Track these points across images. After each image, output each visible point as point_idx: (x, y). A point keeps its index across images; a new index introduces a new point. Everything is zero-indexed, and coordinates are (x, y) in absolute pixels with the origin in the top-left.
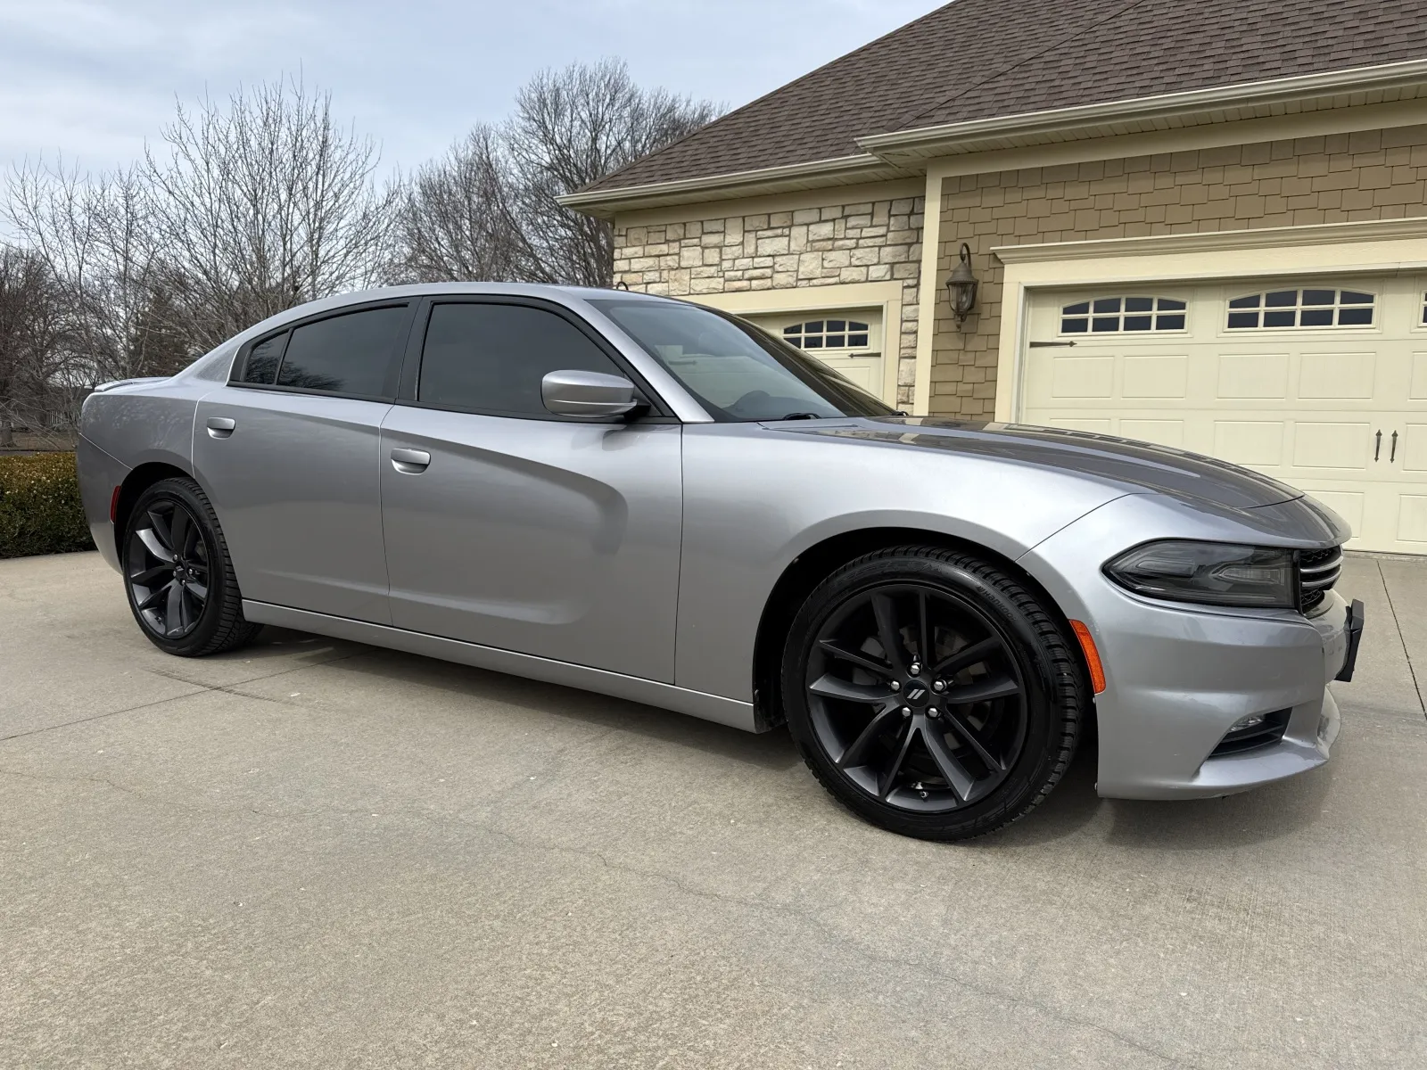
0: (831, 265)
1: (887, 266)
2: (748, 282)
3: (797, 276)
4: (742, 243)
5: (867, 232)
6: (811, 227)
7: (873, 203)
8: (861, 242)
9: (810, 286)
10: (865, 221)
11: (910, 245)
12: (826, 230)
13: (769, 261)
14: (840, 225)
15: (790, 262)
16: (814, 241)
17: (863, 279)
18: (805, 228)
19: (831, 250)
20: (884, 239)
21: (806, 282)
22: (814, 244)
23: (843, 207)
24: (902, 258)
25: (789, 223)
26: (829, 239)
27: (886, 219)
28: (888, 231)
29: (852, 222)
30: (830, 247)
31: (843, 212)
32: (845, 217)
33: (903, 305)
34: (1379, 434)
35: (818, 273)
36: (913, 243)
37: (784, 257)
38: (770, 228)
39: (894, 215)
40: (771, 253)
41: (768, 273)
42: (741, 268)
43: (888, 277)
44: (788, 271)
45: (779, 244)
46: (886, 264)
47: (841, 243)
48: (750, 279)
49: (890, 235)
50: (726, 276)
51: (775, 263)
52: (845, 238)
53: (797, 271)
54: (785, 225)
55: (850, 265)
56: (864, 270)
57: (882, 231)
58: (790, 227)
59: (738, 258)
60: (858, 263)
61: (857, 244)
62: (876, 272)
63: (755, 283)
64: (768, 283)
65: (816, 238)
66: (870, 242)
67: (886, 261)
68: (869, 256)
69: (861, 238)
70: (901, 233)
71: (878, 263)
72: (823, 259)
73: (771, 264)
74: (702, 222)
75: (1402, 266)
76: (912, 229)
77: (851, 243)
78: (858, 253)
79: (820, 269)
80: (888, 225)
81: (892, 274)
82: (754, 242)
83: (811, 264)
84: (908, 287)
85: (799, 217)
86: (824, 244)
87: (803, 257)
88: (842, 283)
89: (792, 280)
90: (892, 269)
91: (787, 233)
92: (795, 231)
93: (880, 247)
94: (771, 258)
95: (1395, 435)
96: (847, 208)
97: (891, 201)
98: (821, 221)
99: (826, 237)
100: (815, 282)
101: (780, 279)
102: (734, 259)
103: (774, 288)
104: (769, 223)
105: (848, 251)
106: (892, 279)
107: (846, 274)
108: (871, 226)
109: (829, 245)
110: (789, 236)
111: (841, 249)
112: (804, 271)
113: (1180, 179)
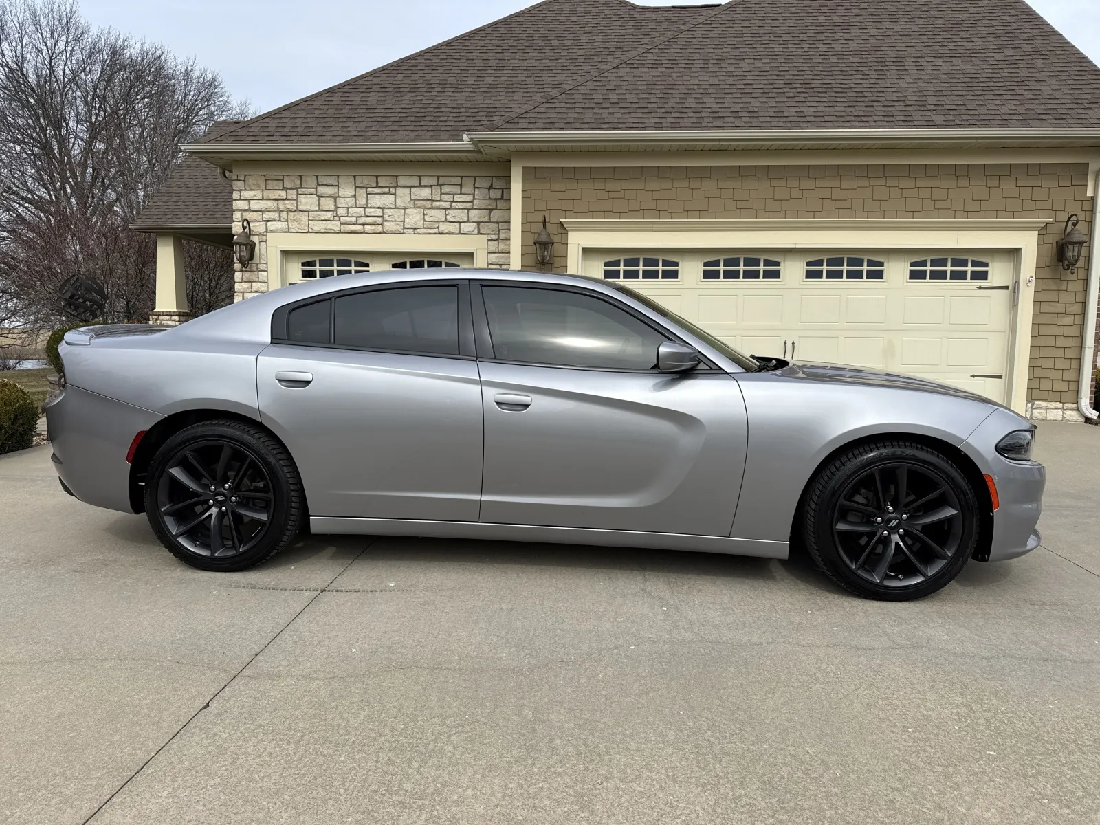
0: (431, 219)
1: (475, 224)
2: (362, 227)
3: (404, 225)
4: (355, 196)
5: (457, 198)
6: (413, 190)
7: (462, 177)
8: (453, 204)
9: (415, 234)
10: (456, 189)
11: (491, 210)
12: (426, 193)
13: (379, 212)
14: (437, 190)
15: (398, 214)
16: (415, 200)
17: (457, 232)
18: (408, 190)
19: (430, 208)
20: (471, 204)
21: (411, 230)
22: (416, 202)
23: (438, 177)
24: (486, 219)
25: (394, 185)
26: (428, 200)
27: (472, 190)
28: (474, 198)
29: (446, 189)
30: (430, 206)
31: (438, 180)
32: (440, 185)
33: (488, 253)
34: (785, 343)
35: (421, 224)
36: (493, 210)
37: (392, 210)
38: (378, 187)
39: (478, 188)
40: (381, 206)
41: (379, 220)
42: (354, 215)
43: (476, 232)
44: (395, 221)
45: (388, 200)
46: (474, 222)
47: (438, 204)
48: (363, 225)
49: (476, 202)
50: (341, 220)
51: (384, 214)
52: (441, 201)
53: (404, 222)
54: (391, 185)
55: (446, 221)
56: (457, 225)
57: (470, 198)
58: (395, 188)
59: (351, 207)
60: (452, 220)
61: (451, 206)
62: (466, 227)
63: (368, 228)
64: (380, 229)
65: (417, 198)
66: (460, 205)
67: (474, 220)
68: (462, 215)
69: (453, 202)
70: (484, 201)
71: (468, 222)
72: (424, 214)
73: (381, 214)
74: (317, 176)
75: (797, 246)
76: (492, 199)
77: (447, 205)
78: (452, 212)
79: (422, 222)
80: (474, 195)
81: (479, 230)
82: (365, 196)
83: (414, 217)
84: (492, 240)
85: (402, 181)
86: (425, 203)
87: (407, 211)
88: (440, 234)
89: (400, 228)
90: (478, 226)
91: (394, 192)
92: (400, 191)
93: (468, 209)
94: (380, 210)
95: (793, 343)
96: (441, 179)
97: (475, 177)
98: (420, 186)
99: (425, 198)
100: (418, 230)
101: (389, 226)
102: (348, 208)
103: (384, 233)
104: (377, 183)
105: (444, 211)
106: (479, 233)
107: (444, 227)
108: (461, 194)
109: (428, 204)
110: (395, 194)
111: (438, 208)
112: (409, 222)
113: (676, 184)
